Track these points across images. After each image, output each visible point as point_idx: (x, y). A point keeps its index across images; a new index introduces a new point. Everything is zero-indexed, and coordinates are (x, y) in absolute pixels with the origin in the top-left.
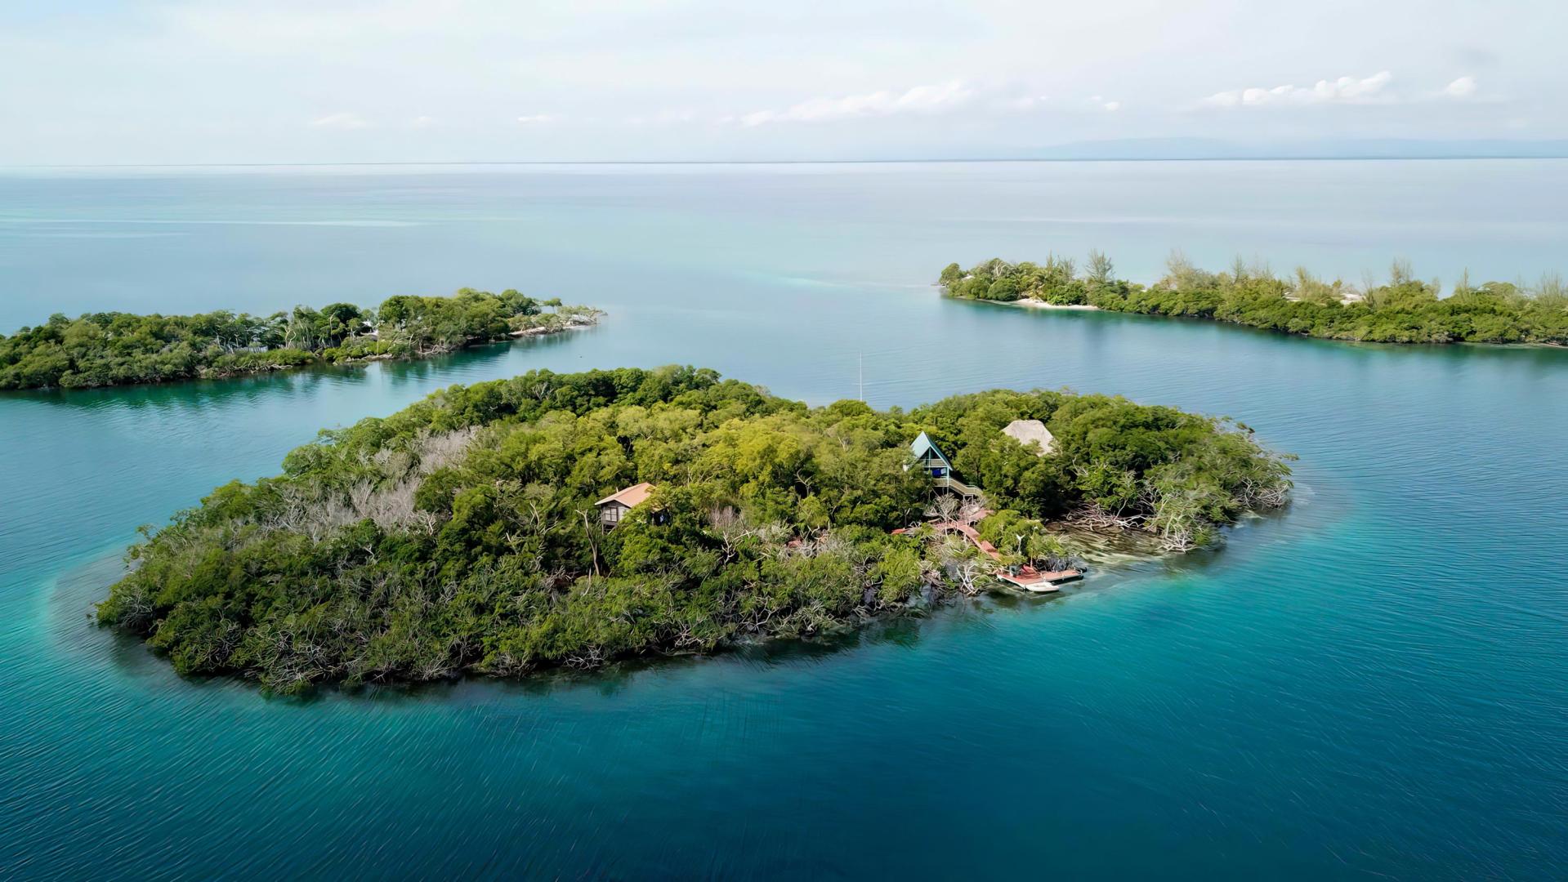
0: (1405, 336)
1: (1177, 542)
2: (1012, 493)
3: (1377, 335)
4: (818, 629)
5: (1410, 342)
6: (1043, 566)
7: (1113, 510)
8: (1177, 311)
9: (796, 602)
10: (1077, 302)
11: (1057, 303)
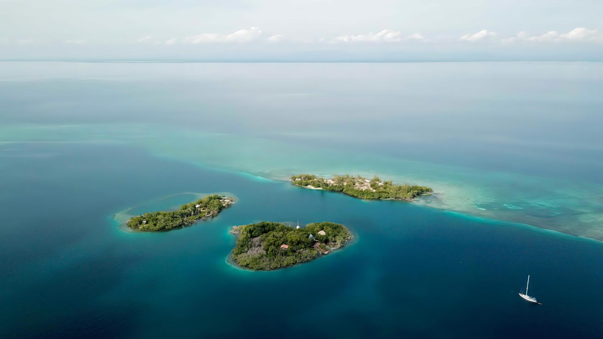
0: (372, 198)
1: (339, 246)
2: (322, 241)
3: (367, 198)
4: (309, 260)
5: (373, 199)
6: (327, 250)
7: (332, 242)
8: (336, 190)
9: (306, 257)
10: (319, 187)
11: (315, 188)
